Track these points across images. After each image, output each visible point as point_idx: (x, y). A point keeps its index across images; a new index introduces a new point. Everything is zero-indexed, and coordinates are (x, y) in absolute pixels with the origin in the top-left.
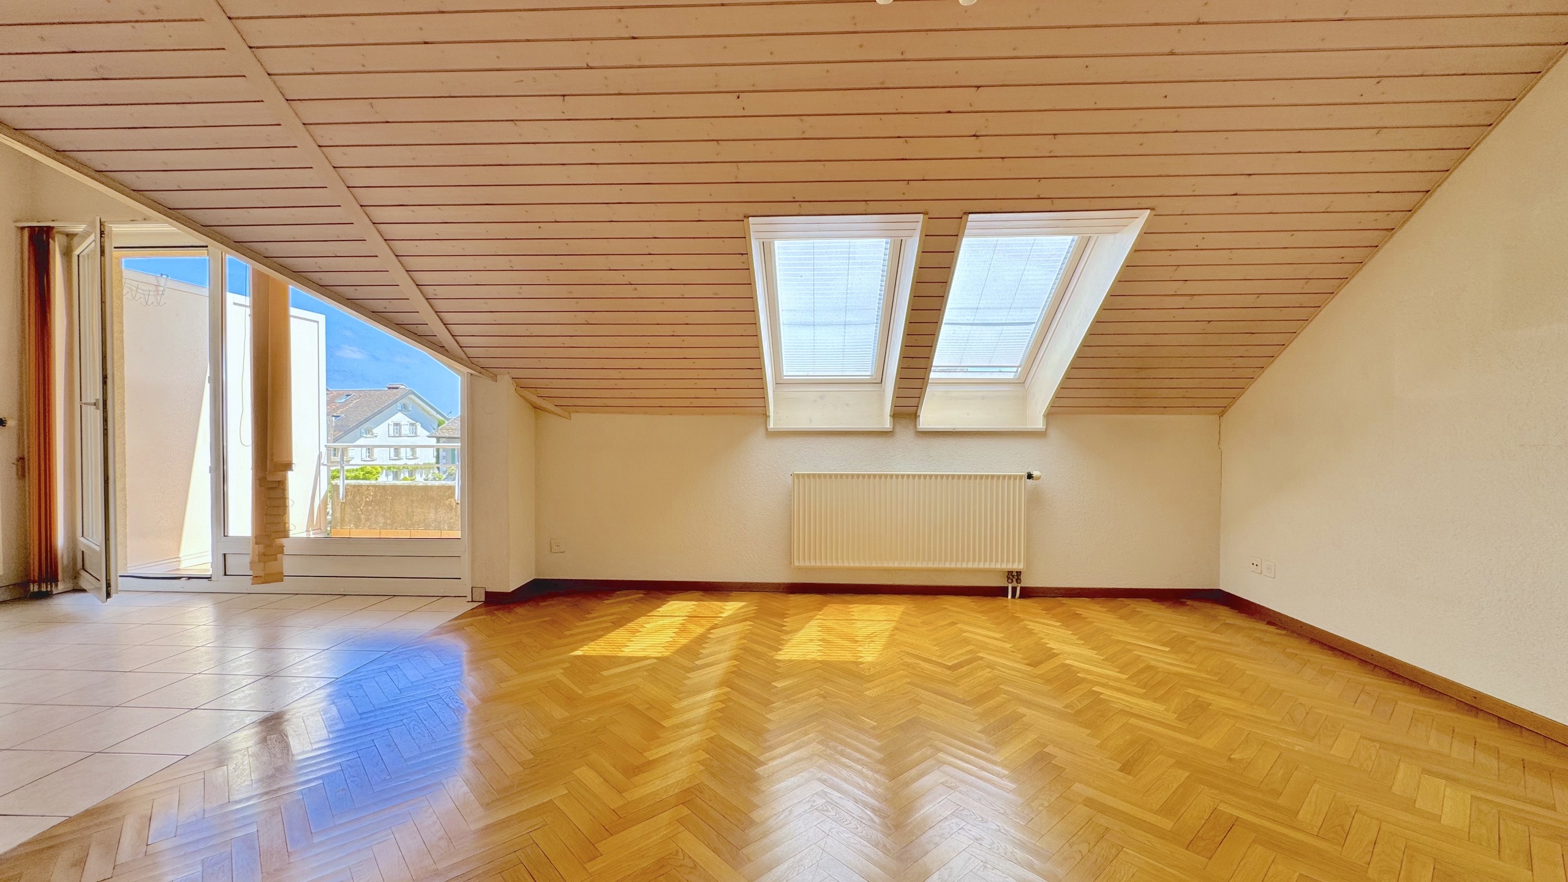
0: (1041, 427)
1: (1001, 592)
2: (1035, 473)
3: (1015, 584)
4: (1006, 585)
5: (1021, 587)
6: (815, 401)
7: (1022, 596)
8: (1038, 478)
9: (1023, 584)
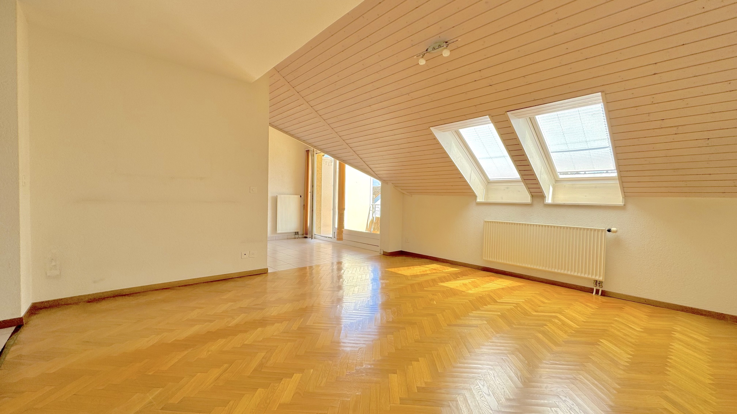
0: (621, 204)
1: (591, 291)
2: (613, 229)
3: (598, 288)
4: (592, 287)
5: (602, 290)
6: (504, 190)
7: (602, 295)
8: (615, 232)
9: (603, 289)
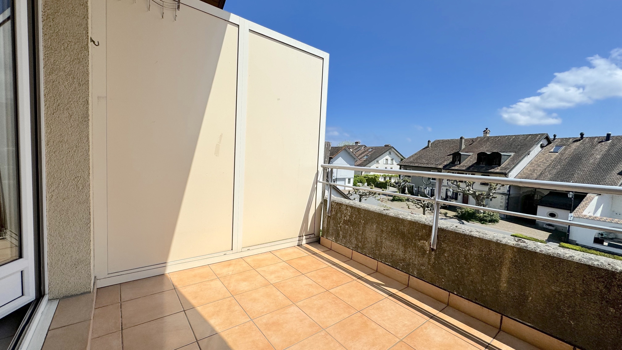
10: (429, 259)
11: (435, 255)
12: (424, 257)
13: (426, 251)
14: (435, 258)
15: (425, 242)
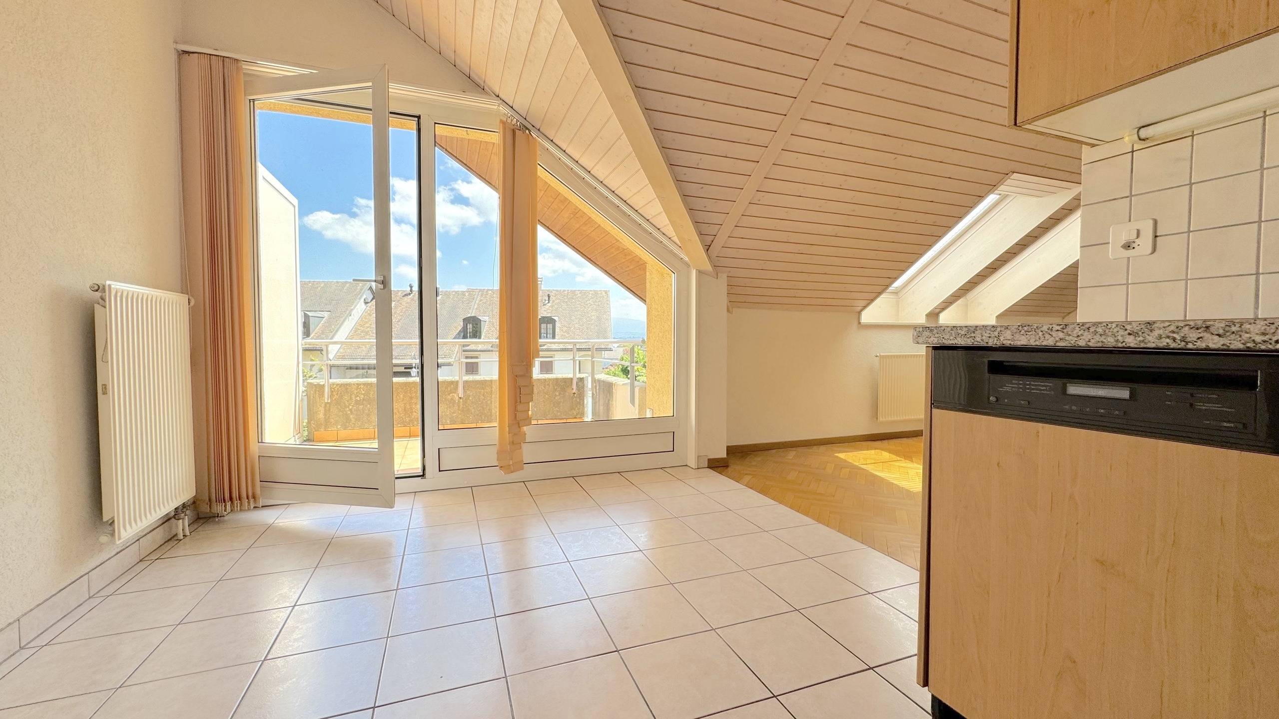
10: (459, 406)
11: (463, 401)
12: (454, 406)
13: (455, 401)
14: (463, 404)
15: (453, 394)
